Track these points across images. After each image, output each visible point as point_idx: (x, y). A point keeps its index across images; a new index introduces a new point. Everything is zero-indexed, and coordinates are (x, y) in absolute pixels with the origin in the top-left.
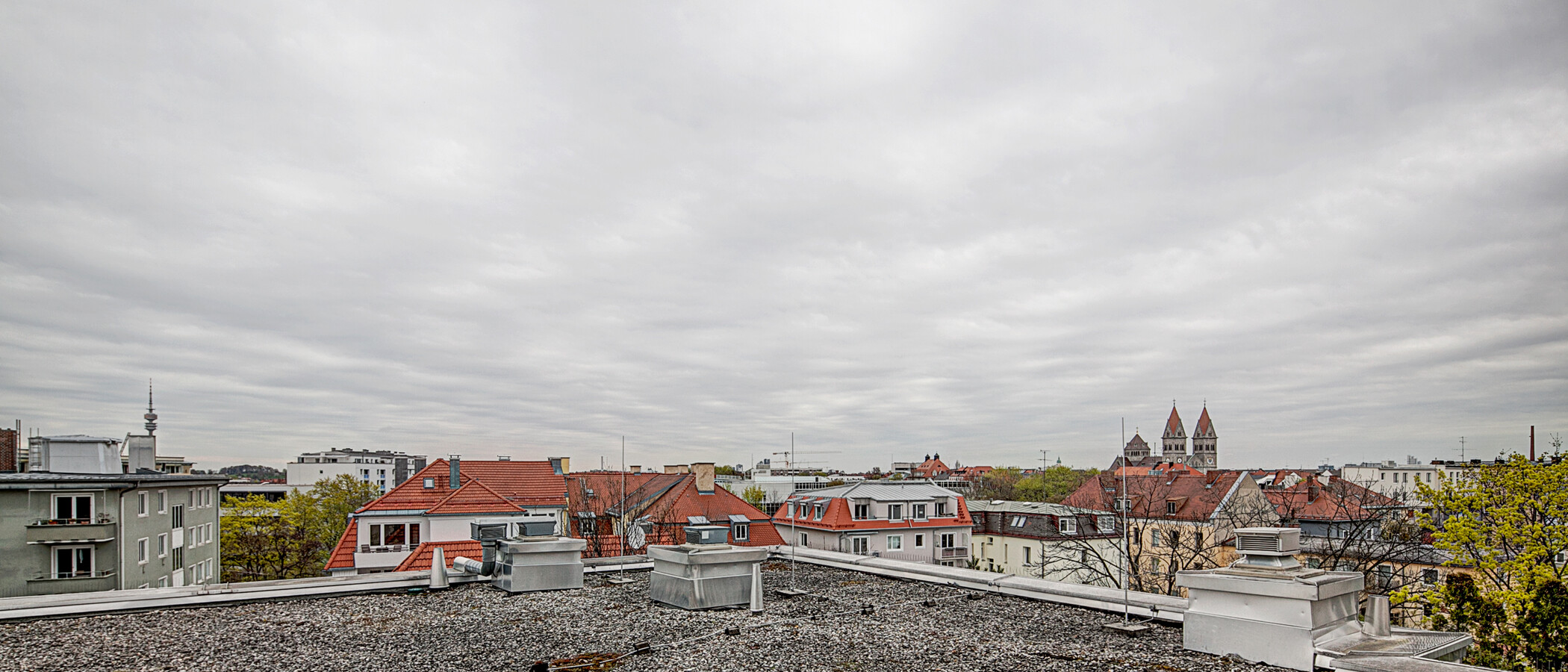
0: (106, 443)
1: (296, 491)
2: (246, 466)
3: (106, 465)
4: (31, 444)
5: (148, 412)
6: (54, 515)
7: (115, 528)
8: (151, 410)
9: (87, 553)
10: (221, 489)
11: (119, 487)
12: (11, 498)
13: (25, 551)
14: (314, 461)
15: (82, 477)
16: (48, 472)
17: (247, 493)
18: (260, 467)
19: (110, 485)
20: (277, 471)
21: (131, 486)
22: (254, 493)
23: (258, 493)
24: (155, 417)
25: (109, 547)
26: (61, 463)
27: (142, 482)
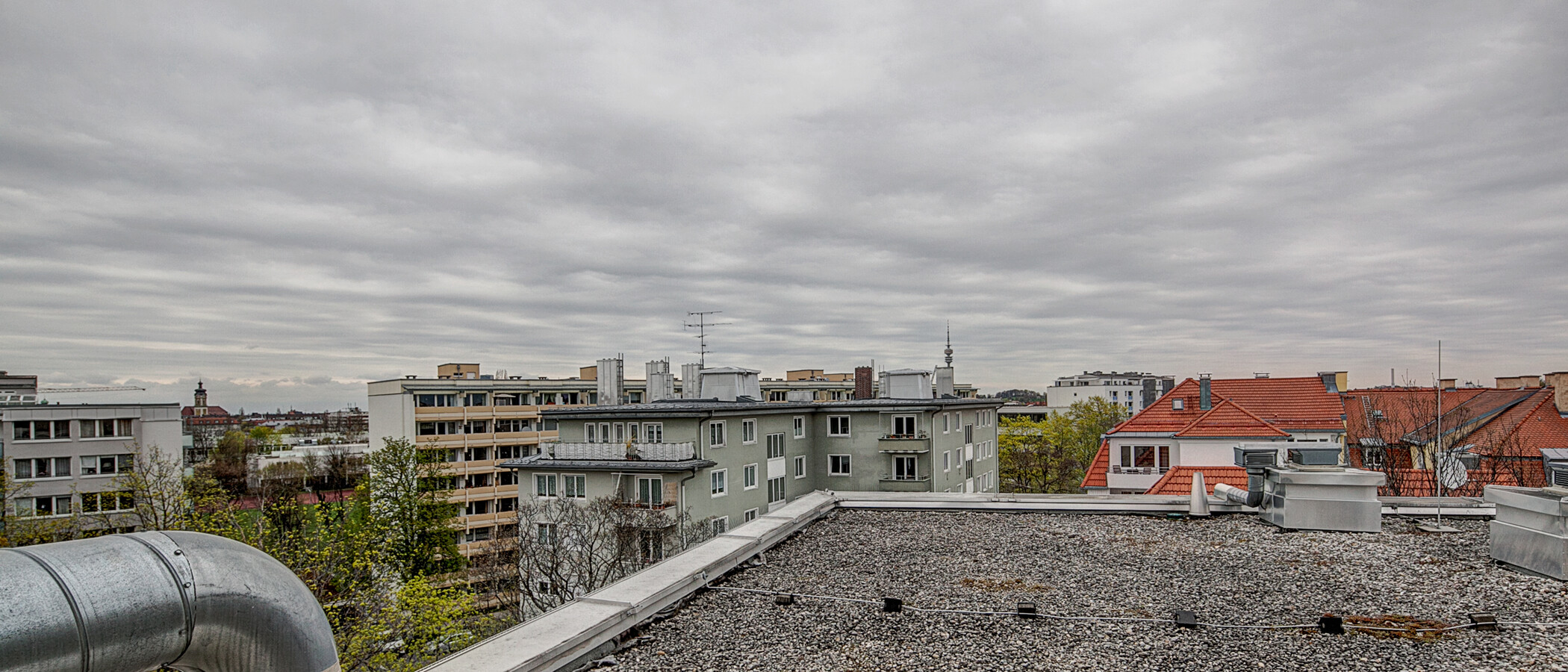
0: (922, 374)
1: (1054, 412)
2: (1015, 391)
3: (921, 392)
4: (880, 377)
5: (946, 348)
6: (894, 432)
7: (929, 443)
8: (949, 346)
9: (913, 460)
10: (999, 411)
11: (933, 409)
12: (869, 418)
13: (877, 457)
14: (1069, 384)
15: (909, 402)
16: (889, 398)
17: (1017, 414)
18: (1026, 391)
19: (925, 408)
20: (1038, 395)
21: (939, 408)
22: (1023, 414)
23: (1025, 415)
24: (951, 352)
25: (925, 457)
26: (899, 391)
27: (946, 405)
